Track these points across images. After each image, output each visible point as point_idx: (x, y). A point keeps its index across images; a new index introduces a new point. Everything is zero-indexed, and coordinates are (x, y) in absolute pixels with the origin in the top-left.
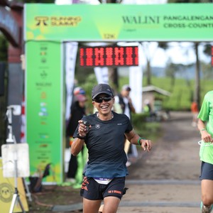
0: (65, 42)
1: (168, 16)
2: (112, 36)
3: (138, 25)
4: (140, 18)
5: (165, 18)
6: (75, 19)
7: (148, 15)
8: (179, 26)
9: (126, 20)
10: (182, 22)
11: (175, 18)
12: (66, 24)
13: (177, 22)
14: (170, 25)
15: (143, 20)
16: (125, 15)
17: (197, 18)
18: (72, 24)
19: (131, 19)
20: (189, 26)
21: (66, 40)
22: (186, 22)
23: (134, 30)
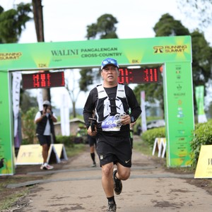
0: (10, 71)
1: (84, 49)
2: (45, 65)
3: (63, 56)
4: (64, 51)
5: (82, 50)
6: (17, 54)
7: (70, 49)
8: (93, 55)
9: (54, 53)
10: (94, 53)
11: (89, 50)
12: (11, 58)
13: (91, 53)
14: (86, 56)
15: (66, 53)
16: (53, 50)
17: (105, 50)
18: (15, 58)
19: (58, 53)
20: (99, 55)
21: (11, 70)
22: (98, 53)
23: (61, 60)
